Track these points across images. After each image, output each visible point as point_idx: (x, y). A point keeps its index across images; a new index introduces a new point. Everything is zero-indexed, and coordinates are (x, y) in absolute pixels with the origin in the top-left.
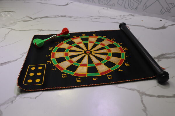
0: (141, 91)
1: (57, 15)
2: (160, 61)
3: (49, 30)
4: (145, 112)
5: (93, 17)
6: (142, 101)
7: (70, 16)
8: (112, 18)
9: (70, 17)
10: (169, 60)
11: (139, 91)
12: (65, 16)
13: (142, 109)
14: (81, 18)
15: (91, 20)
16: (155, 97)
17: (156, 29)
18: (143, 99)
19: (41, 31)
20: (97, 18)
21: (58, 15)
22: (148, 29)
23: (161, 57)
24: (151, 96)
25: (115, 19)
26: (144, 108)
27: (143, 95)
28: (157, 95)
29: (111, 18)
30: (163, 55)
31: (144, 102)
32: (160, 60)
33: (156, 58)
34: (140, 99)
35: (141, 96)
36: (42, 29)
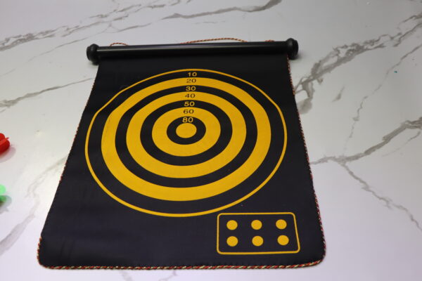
0: (337, 157)
1: (3, 39)
2: (322, 81)
3: (29, 95)
4: (370, 191)
5: (106, 16)
6: (351, 173)
7: (47, 32)
8: (155, 6)
9: (48, 34)
10: (333, 72)
11: (334, 159)
12: (30, 37)
13: (363, 188)
14: (78, 28)
15: (110, 26)
16: (362, 156)
17: (264, 8)
18: (351, 170)
19: (8, 106)
20: (121, 18)
21: (8, 40)
22: (250, 11)
23: (318, 72)
24: (357, 157)
25: (163, 6)
26: (362, 184)
27: (345, 162)
28: (363, 151)
29: (152, 7)
30: (317, 66)
31: (355, 174)
32: (320, 79)
33: (312, 78)
34: (347, 172)
35: (344, 165)
36: (8, 100)
